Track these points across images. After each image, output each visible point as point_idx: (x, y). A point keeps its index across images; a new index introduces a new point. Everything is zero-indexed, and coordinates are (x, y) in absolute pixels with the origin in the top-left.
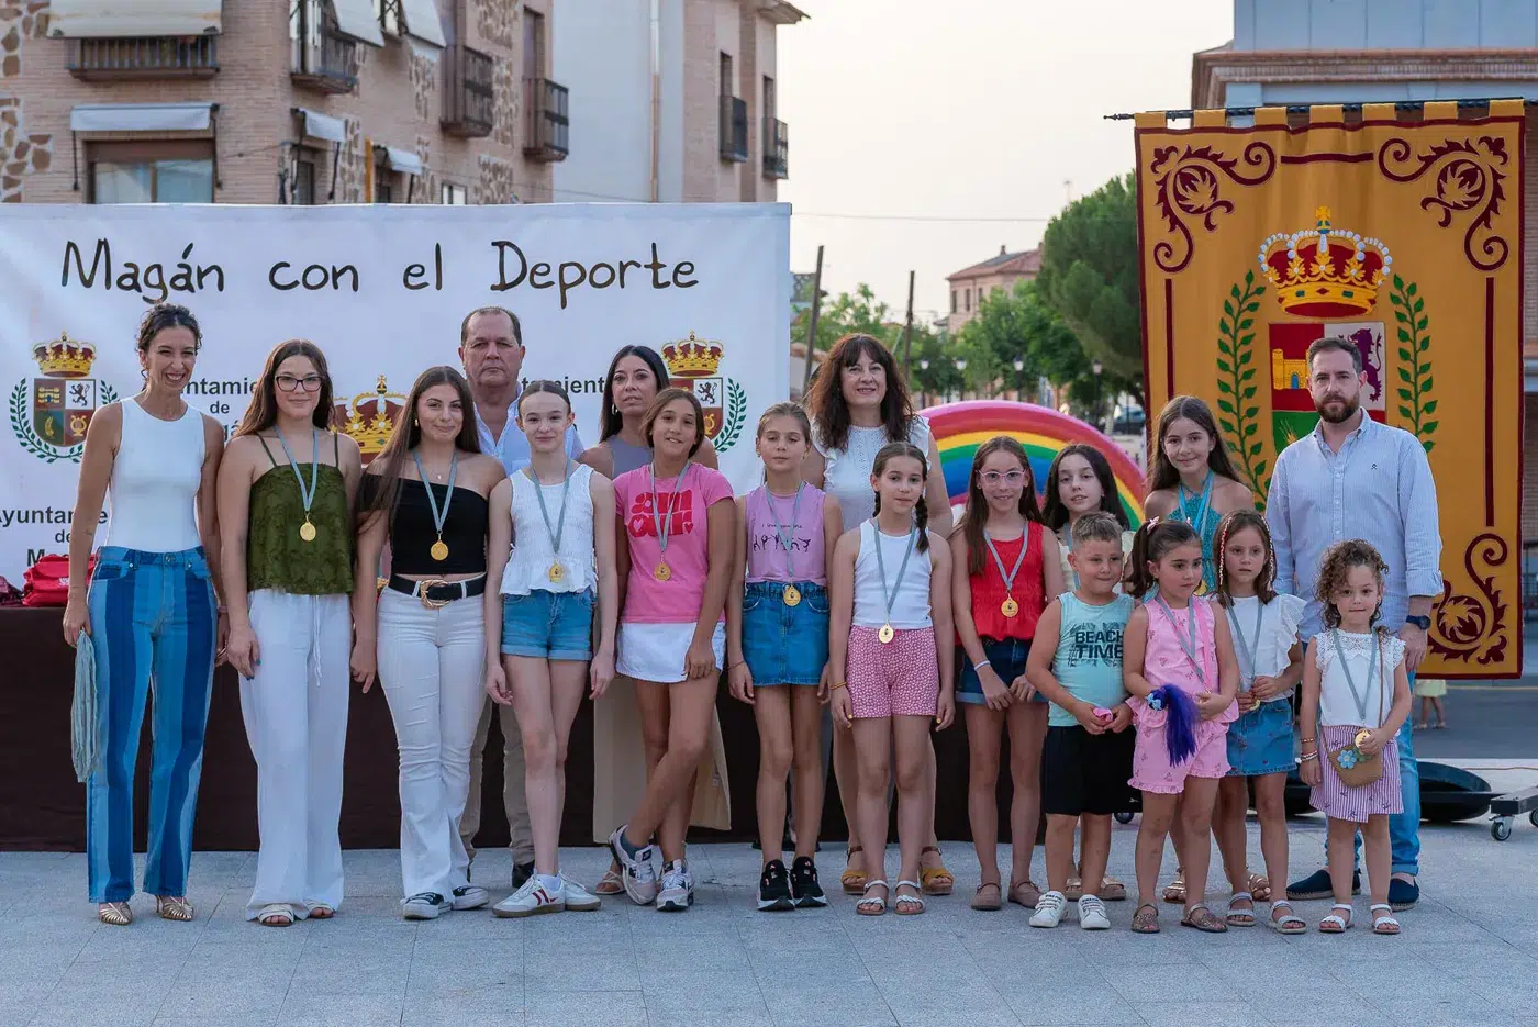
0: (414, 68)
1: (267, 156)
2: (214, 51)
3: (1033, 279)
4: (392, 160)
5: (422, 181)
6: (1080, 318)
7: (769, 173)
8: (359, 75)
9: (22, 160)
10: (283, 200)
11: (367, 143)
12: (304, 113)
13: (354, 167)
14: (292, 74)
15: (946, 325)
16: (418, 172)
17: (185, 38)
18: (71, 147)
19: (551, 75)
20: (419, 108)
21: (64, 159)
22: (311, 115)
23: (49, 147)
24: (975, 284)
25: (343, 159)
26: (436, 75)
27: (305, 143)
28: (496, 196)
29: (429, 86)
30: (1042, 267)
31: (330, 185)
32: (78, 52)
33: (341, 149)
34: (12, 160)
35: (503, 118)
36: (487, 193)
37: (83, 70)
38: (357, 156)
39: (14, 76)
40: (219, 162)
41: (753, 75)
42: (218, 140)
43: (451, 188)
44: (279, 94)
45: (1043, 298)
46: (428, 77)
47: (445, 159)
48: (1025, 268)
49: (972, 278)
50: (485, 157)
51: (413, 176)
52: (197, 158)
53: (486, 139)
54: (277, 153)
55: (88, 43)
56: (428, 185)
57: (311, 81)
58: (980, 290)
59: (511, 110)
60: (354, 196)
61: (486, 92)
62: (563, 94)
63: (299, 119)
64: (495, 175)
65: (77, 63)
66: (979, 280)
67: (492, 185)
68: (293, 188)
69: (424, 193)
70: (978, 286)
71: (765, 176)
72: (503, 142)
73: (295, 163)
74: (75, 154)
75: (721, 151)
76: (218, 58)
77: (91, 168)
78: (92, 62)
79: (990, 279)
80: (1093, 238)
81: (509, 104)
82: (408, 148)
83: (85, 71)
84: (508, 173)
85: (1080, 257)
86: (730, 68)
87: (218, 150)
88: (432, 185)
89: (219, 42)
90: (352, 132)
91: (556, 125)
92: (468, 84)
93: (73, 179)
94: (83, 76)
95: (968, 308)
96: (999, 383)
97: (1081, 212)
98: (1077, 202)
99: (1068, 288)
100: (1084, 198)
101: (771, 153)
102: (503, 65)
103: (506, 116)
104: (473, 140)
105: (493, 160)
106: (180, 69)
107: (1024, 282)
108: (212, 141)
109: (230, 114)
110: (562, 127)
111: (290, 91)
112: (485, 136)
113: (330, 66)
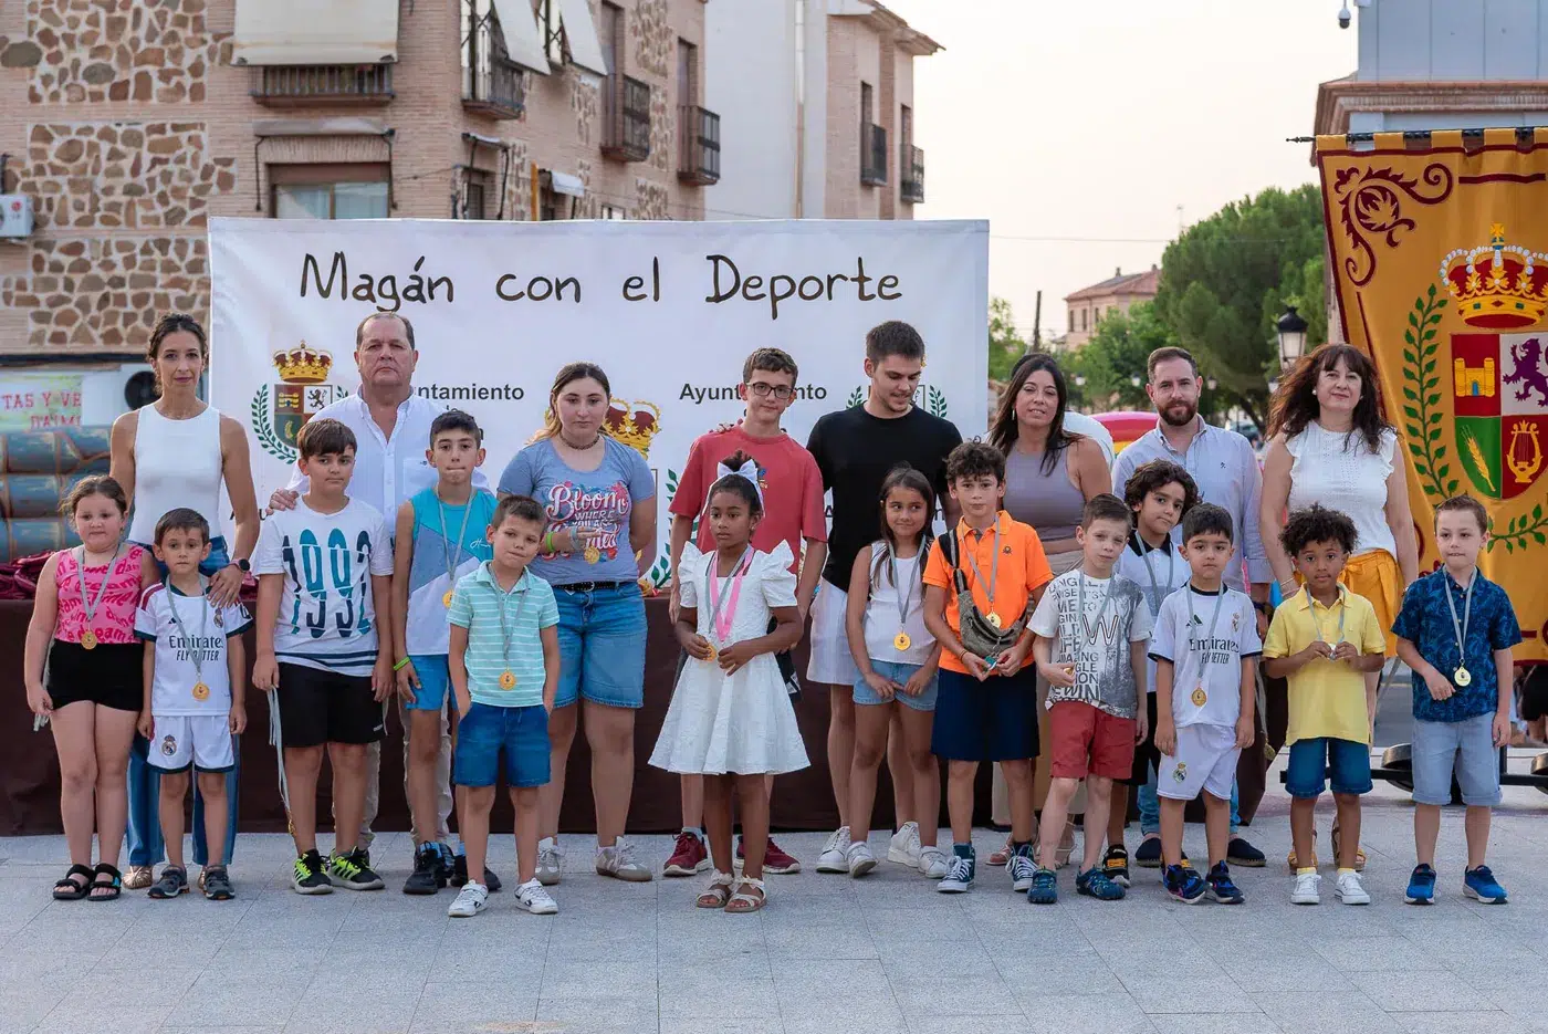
0: (576, 95)
1: (442, 178)
2: (390, 78)
3: (1151, 299)
4: (555, 183)
5: (584, 202)
6: (1195, 335)
7: (905, 197)
8: (526, 102)
9: (207, 182)
10: (455, 216)
11: (533, 166)
12: (475, 138)
13: (521, 188)
14: (464, 101)
15: (1063, 343)
16: (580, 195)
17: (362, 66)
18: (254, 169)
19: (703, 102)
20: (580, 133)
21: (247, 177)
23: (232, 170)
24: (1091, 304)
25: (511, 183)
26: (596, 102)
27: (477, 165)
29: (590, 113)
30: (1160, 289)
31: (499, 206)
32: (260, 80)
33: (509, 172)
34: (198, 182)
35: (659, 144)
36: (644, 214)
37: (265, 96)
38: (523, 179)
39: (201, 102)
40: (395, 184)
41: (892, 103)
42: (393, 163)
43: (610, 210)
44: (451, 121)
45: (1162, 316)
46: (589, 104)
47: (605, 183)
48: (1140, 290)
49: (1089, 298)
50: (642, 181)
51: (575, 198)
52: (375, 181)
53: (643, 163)
54: (450, 175)
55: (272, 71)
56: (589, 205)
57: (481, 107)
58: (1097, 309)
59: (666, 136)
60: (521, 216)
61: (644, 119)
62: (714, 121)
63: (470, 143)
64: (652, 199)
65: (260, 91)
66: (1094, 301)
67: (649, 208)
68: (464, 209)
69: (586, 211)
70: (1095, 306)
71: (903, 200)
72: (658, 166)
73: (466, 185)
74: (258, 176)
75: (862, 176)
76: (394, 86)
77: (273, 188)
78: (274, 88)
79: (1109, 299)
80: (1208, 262)
81: (665, 131)
82: (571, 172)
83: (267, 97)
84: (663, 196)
85: (1196, 278)
86: (870, 97)
87: (394, 173)
88: (593, 205)
89: (395, 70)
90: (519, 157)
91: (708, 150)
92: (626, 111)
93: (256, 201)
94: (265, 102)
95: (1085, 327)
96: (1115, 398)
97: (1198, 235)
98: (1193, 227)
99: (1186, 309)
100: (1200, 223)
101: (909, 178)
102: (659, 93)
103: (662, 142)
104: (632, 165)
105: (650, 184)
106: (357, 95)
107: (1140, 302)
108: (387, 165)
109: (403, 138)
110: (714, 152)
111: (461, 116)
112: (642, 160)
113: (498, 93)
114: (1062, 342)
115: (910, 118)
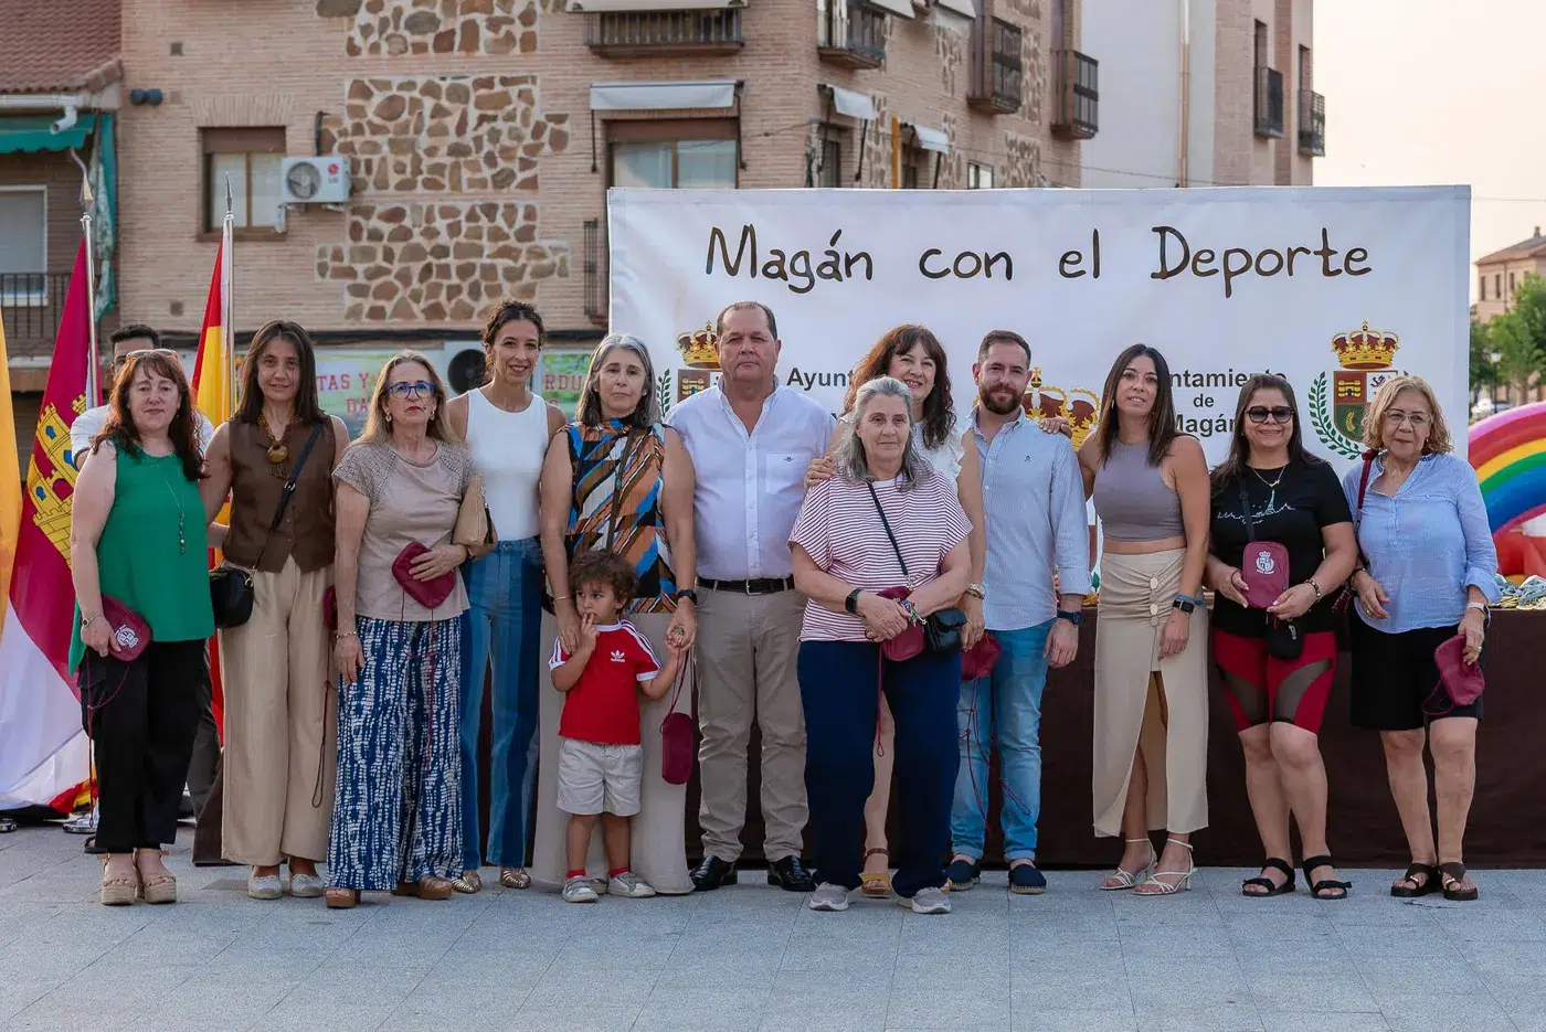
0: (941, 40)
1: (794, 135)
2: (739, 22)
4: (920, 138)
5: (949, 161)
7: (1305, 149)
8: (886, 48)
9: (537, 142)
10: (810, 183)
11: (894, 120)
12: (832, 89)
13: (881, 145)
14: (819, 49)
15: (1474, 313)
16: (946, 151)
17: (708, 11)
18: (590, 126)
19: (1080, 45)
20: (945, 82)
21: (582, 139)
22: (839, 92)
23: (566, 127)
24: (1506, 269)
25: (870, 139)
26: (963, 48)
27: (832, 121)
28: (1023, 176)
29: (955, 60)
31: (857, 166)
32: (597, 29)
33: (869, 127)
34: (529, 141)
35: (1031, 94)
36: (1015, 173)
37: (603, 46)
38: (884, 135)
39: (533, 53)
40: (744, 142)
41: (1289, 43)
42: (742, 118)
43: (977, 168)
44: (805, 70)
46: (954, 50)
47: (972, 138)
49: (1504, 262)
50: (1012, 135)
51: (940, 154)
52: (721, 138)
53: (1012, 116)
54: (804, 132)
55: (608, 17)
56: (955, 165)
57: (840, 56)
58: (1512, 275)
59: (1038, 84)
60: (879, 180)
61: (1014, 65)
62: (1092, 67)
63: (827, 96)
64: (1022, 156)
65: (596, 39)
66: (1510, 265)
67: (1019, 165)
68: (820, 169)
69: (949, 174)
70: (1509, 272)
71: (1301, 153)
72: (1029, 118)
73: (821, 141)
74: (593, 134)
75: (1256, 126)
76: (743, 33)
77: (610, 150)
78: (612, 38)
79: (1523, 263)
81: (1037, 80)
82: (935, 126)
83: (606, 46)
84: (1035, 152)
86: (1265, 38)
87: (743, 128)
88: (959, 168)
89: (744, 14)
90: (879, 110)
91: (1084, 100)
92: (997, 57)
93: (592, 161)
94: (602, 52)
95: (1498, 295)
96: (1533, 377)
101: (1307, 127)
102: (1031, 36)
103: (1034, 90)
104: (999, 117)
105: (1021, 138)
106: (704, 43)
108: (736, 120)
109: (754, 91)
110: (1092, 101)
111: (817, 66)
112: (1013, 112)
113: (857, 40)
115: (1309, 60)
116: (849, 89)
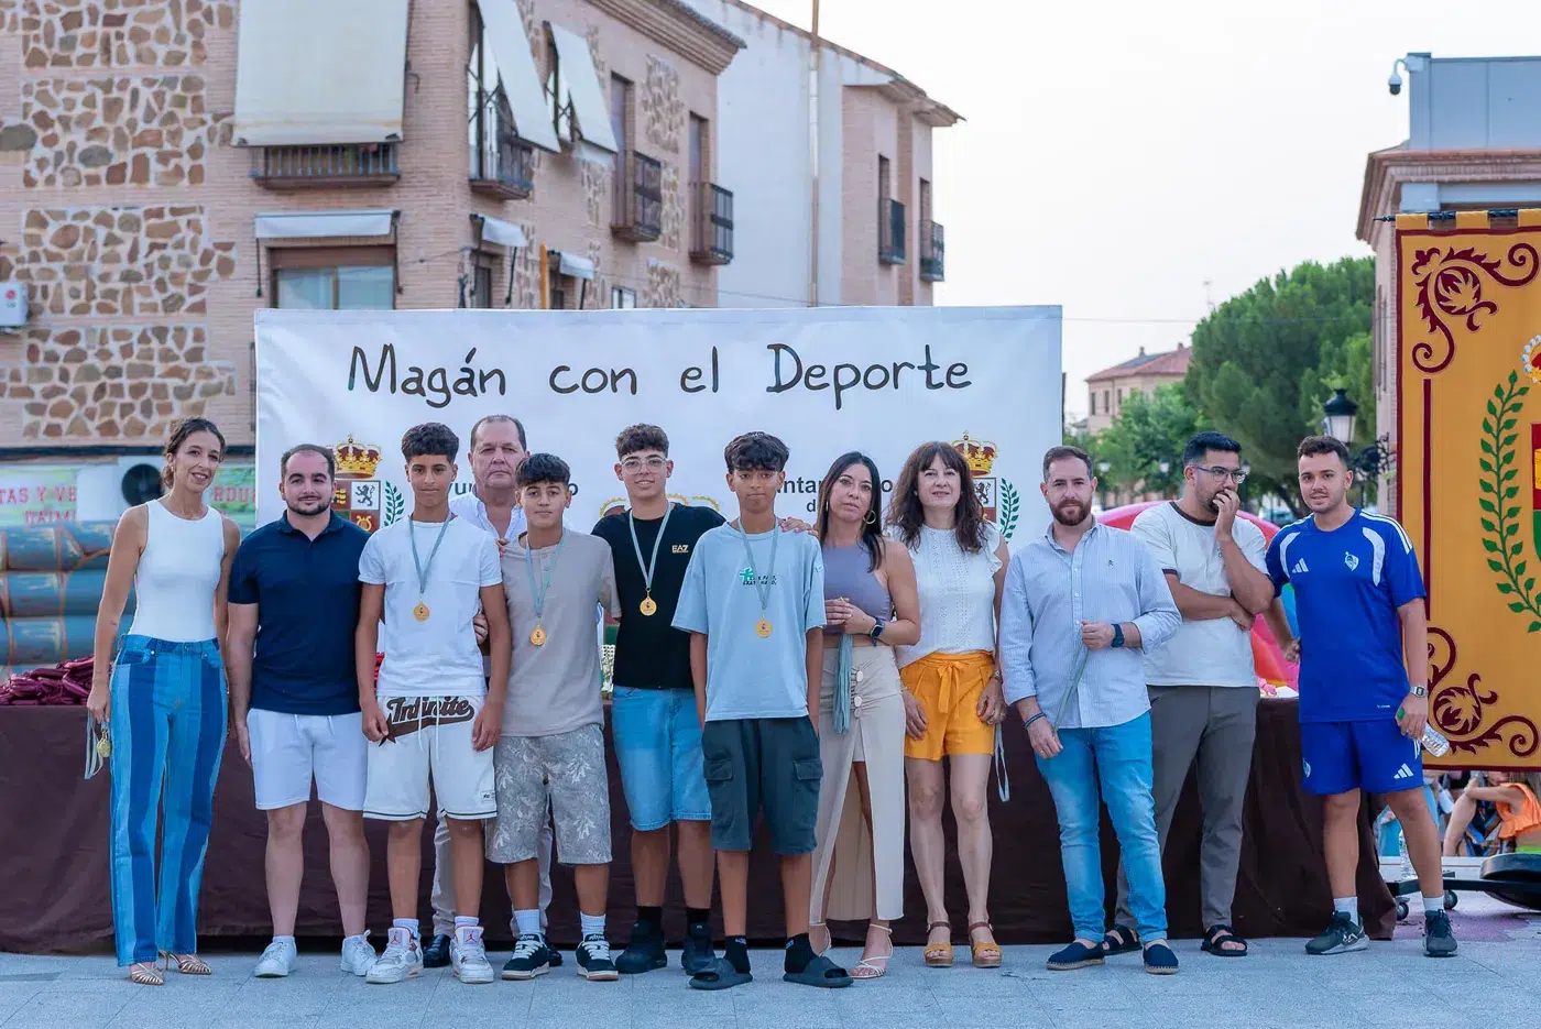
0: (586, 174)
1: (450, 261)
2: (395, 156)
3: (1180, 380)
4: (564, 264)
5: (594, 285)
6: (1229, 419)
7: (927, 275)
8: (535, 181)
9: (206, 268)
10: (463, 304)
11: (542, 248)
12: (483, 219)
13: (530, 271)
14: (471, 181)
15: (1085, 427)
16: (590, 276)
17: (368, 144)
18: (255, 254)
19: (716, 178)
20: (590, 212)
21: (249, 265)
22: (489, 220)
23: (232, 254)
24: (1114, 386)
25: (519, 265)
26: (607, 180)
27: (484, 248)
28: (663, 300)
29: (600, 191)
30: (1190, 369)
31: (508, 290)
32: (261, 161)
33: (518, 254)
34: (197, 267)
35: (670, 223)
36: (656, 297)
37: (266, 178)
38: (533, 261)
39: (200, 185)
40: (401, 269)
41: (910, 177)
42: (399, 246)
43: (621, 293)
44: (457, 201)
45: (1192, 399)
46: (599, 182)
47: (616, 263)
48: (1164, 370)
49: (1111, 379)
50: (653, 261)
51: (585, 280)
52: (379, 265)
53: (653, 243)
54: (457, 259)
55: (270, 151)
56: (599, 290)
57: (491, 187)
58: (1120, 391)
59: (677, 214)
60: (529, 301)
61: (654, 196)
62: (728, 199)
63: (477, 223)
64: (663, 281)
65: (261, 172)
66: (1117, 382)
67: (660, 289)
68: (472, 293)
69: (595, 296)
70: (1116, 388)
71: (922, 279)
72: (669, 246)
73: (473, 268)
74: (258, 260)
75: (880, 253)
76: (400, 166)
77: (275, 274)
78: (275, 171)
79: (1128, 381)
80: (1242, 338)
81: (676, 210)
82: (581, 254)
83: (270, 178)
84: (674, 277)
85: (1229, 358)
86: (888, 171)
87: (400, 256)
88: (603, 290)
89: (400, 148)
90: (527, 237)
91: (721, 229)
92: (638, 189)
93: (257, 287)
94: (266, 184)
95: (1107, 409)
96: (1140, 484)
97: (1230, 311)
98: (1226, 303)
99: (1218, 391)
100: (1233, 299)
101: (928, 255)
102: (670, 169)
103: (673, 220)
104: (641, 244)
105: (661, 264)
106: (362, 176)
107: (1168, 384)
108: (393, 247)
109: (410, 220)
110: (727, 231)
111: (469, 197)
112: (653, 240)
113: (506, 172)
114: (1083, 425)
115: (929, 192)
116: (501, 219)
